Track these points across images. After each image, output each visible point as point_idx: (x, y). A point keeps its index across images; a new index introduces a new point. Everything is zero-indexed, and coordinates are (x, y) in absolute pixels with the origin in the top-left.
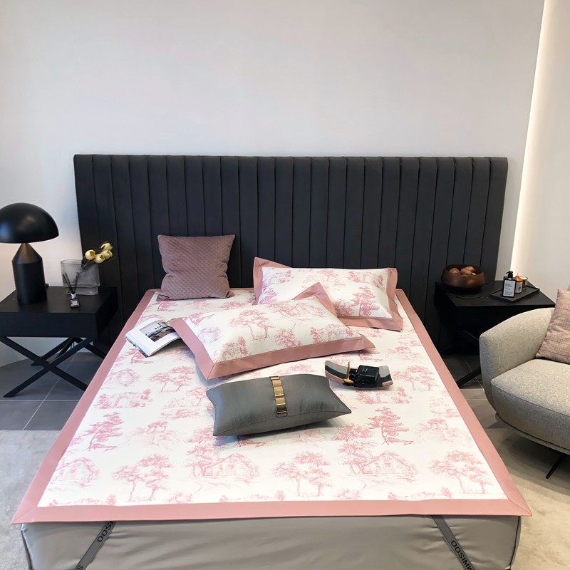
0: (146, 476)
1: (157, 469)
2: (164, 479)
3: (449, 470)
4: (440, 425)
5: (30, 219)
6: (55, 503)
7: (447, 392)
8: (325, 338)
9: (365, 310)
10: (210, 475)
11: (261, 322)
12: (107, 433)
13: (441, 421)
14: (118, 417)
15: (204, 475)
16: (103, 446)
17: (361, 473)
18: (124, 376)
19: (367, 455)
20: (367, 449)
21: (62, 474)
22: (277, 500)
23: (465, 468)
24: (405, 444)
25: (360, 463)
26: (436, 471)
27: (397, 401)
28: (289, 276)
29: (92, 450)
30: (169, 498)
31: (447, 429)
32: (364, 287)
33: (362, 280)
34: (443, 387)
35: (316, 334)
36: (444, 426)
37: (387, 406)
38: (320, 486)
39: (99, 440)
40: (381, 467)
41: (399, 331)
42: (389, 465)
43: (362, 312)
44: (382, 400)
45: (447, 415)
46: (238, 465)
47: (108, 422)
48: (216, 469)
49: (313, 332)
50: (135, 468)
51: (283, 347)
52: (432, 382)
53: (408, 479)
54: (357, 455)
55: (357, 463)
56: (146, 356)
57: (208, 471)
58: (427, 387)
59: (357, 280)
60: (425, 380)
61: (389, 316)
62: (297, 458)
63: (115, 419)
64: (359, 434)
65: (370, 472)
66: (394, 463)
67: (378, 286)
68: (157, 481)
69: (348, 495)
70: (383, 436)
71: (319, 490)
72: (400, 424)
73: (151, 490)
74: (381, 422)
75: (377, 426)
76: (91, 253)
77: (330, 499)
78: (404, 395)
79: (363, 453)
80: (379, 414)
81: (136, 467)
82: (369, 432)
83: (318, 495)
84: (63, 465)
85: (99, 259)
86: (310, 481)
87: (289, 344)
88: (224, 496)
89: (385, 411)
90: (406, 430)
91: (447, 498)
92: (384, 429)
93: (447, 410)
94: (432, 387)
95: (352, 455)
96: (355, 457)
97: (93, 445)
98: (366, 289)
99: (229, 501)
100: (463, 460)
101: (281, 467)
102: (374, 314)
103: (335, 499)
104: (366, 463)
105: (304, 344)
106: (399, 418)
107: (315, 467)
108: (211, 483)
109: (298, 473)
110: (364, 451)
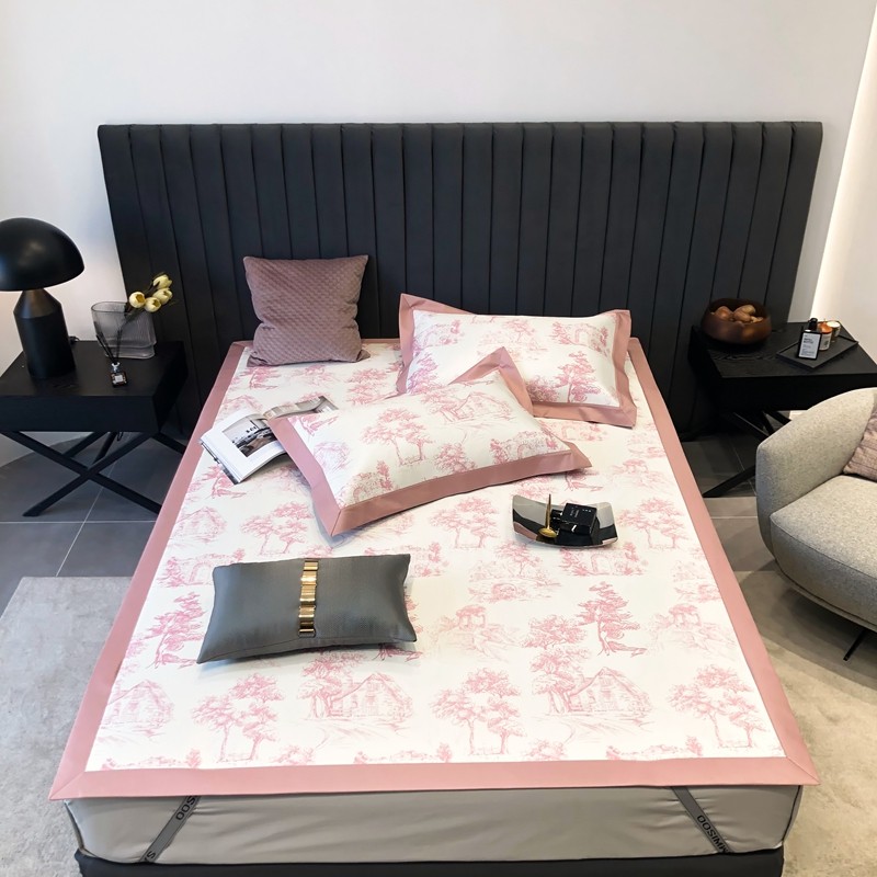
0: (242, 717)
1: (259, 703)
2: (270, 722)
3: (699, 703)
4: (688, 617)
5: (35, 247)
6: (111, 764)
7: (701, 551)
8: (512, 455)
9: (577, 393)
10: (338, 714)
11: (412, 435)
12: (181, 634)
13: (690, 610)
14: (196, 603)
15: (330, 714)
16: (175, 660)
17: (566, 710)
18: (202, 522)
19: (575, 675)
20: (575, 664)
21: (117, 710)
22: (439, 761)
23: (724, 700)
24: (633, 655)
25: (564, 690)
26: (679, 706)
27: (624, 570)
28: (457, 332)
29: (160, 665)
30: (279, 757)
31: (698, 624)
32: (576, 354)
33: (573, 339)
34: (694, 541)
35: (499, 449)
36: (694, 620)
37: (607, 580)
38: (504, 735)
39: (169, 648)
40: (596, 697)
41: (630, 428)
42: (608, 693)
43: (572, 396)
44: (600, 568)
45: (700, 596)
46: (381, 696)
47: (180, 613)
48: (347, 702)
49: (495, 446)
50: (226, 702)
51: (448, 472)
52: (679, 531)
53: (636, 721)
54: (560, 676)
55: (561, 691)
56: (235, 483)
57: (336, 706)
58: (669, 541)
59: (566, 341)
60: (667, 526)
61: (615, 403)
62: (470, 681)
63: (192, 606)
64: (564, 636)
65: (579, 708)
66: (617, 691)
67: (599, 350)
68: (261, 726)
69: (546, 751)
70: (601, 639)
71: (503, 742)
72: (627, 616)
73: (251, 742)
74: (598, 612)
75: (590, 619)
76: (138, 297)
77: (519, 760)
78: (634, 558)
79: (569, 671)
80: (595, 597)
81: (227, 699)
82: (578, 630)
83: (502, 752)
84: (118, 694)
85: (151, 306)
86: (490, 726)
87: (457, 468)
88: (361, 753)
89: (605, 590)
90: (635, 627)
91: (695, 756)
92: (602, 624)
93: (701, 587)
94: (679, 542)
95: (552, 676)
96: (558, 679)
97: (160, 658)
98: (580, 358)
99: (368, 762)
100: (722, 684)
101: (445, 698)
102: (591, 399)
103: (526, 760)
104: (573, 691)
105: (480, 465)
106: (625, 604)
107: (497, 699)
108: (340, 730)
109: (471, 711)
110: (571, 669)
